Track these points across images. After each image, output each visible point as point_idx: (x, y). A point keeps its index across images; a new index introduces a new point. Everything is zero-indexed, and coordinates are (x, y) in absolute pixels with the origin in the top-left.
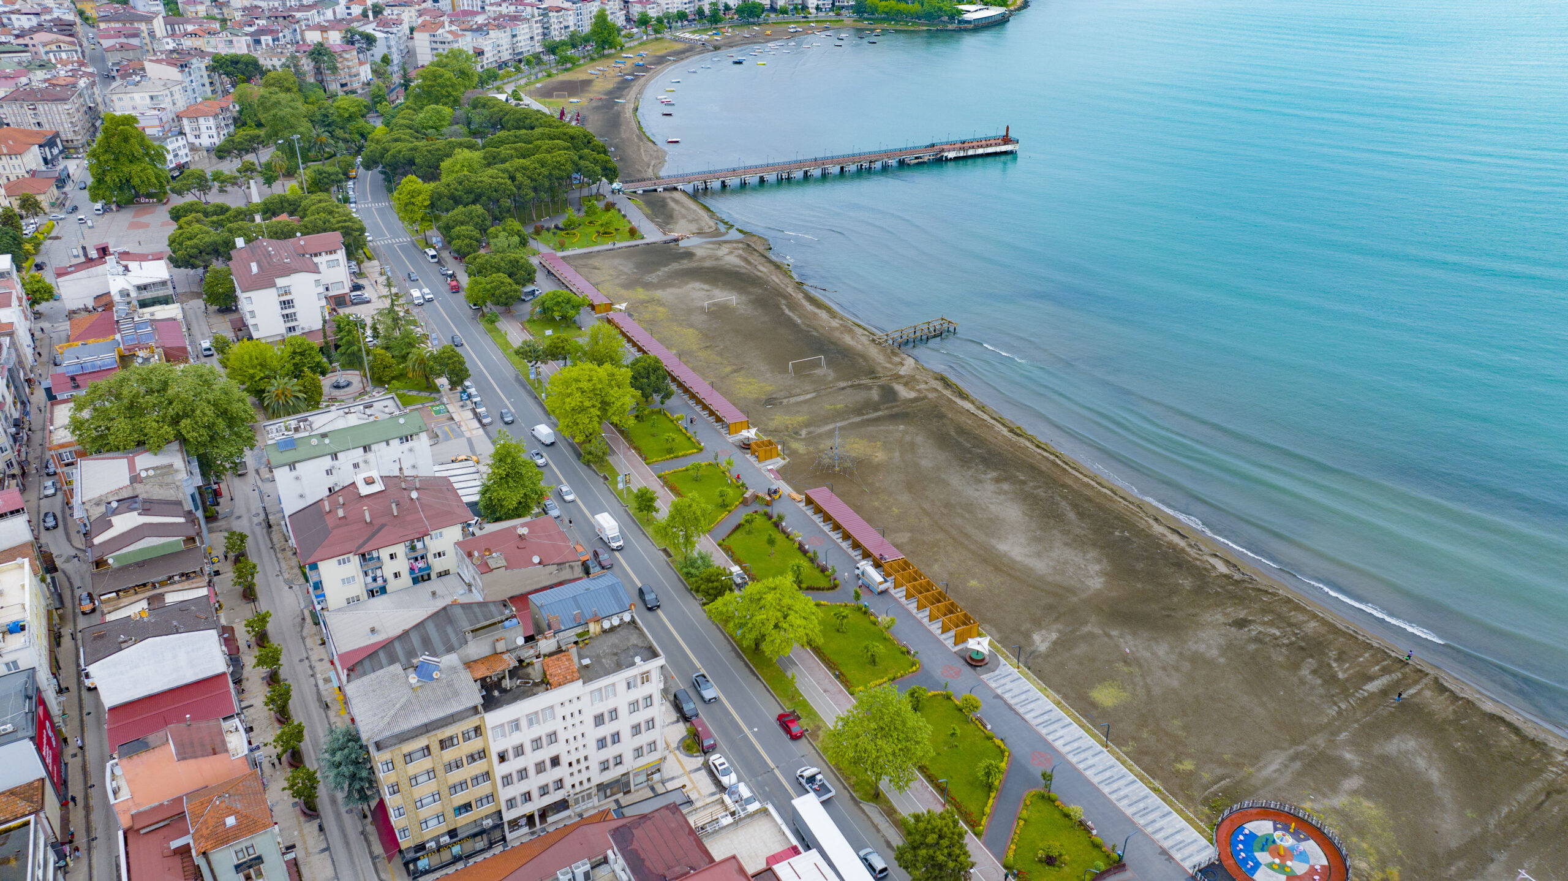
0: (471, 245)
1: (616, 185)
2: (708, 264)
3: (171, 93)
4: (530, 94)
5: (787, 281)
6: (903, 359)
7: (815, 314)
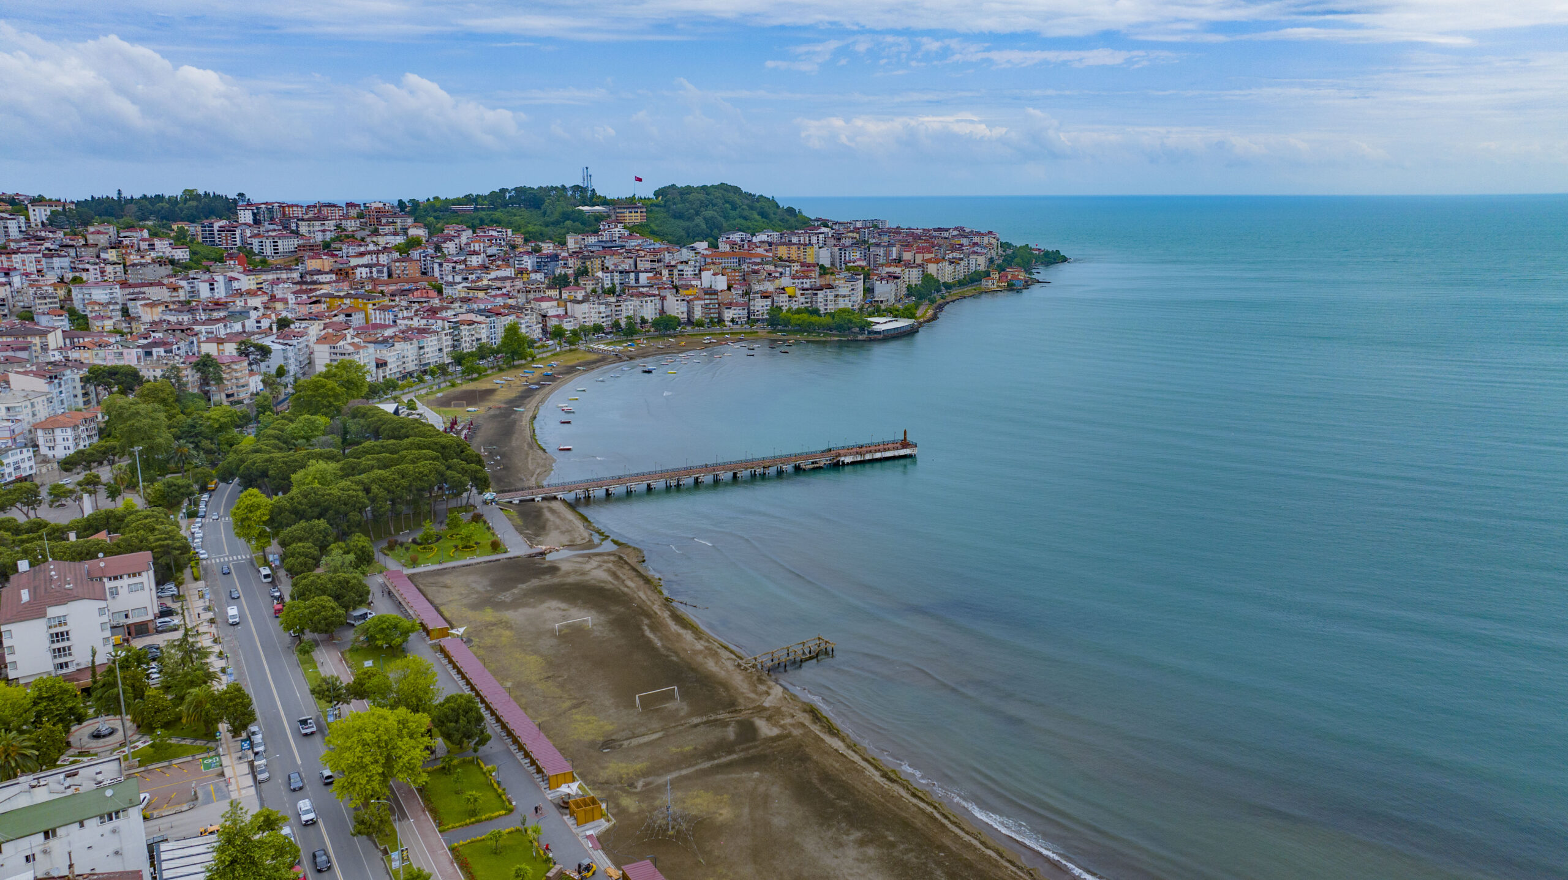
0: (306, 564)
1: (488, 496)
2: (571, 579)
3: (33, 405)
4: (429, 404)
5: (655, 597)
6: (770, 688)
7: (679, 635)
